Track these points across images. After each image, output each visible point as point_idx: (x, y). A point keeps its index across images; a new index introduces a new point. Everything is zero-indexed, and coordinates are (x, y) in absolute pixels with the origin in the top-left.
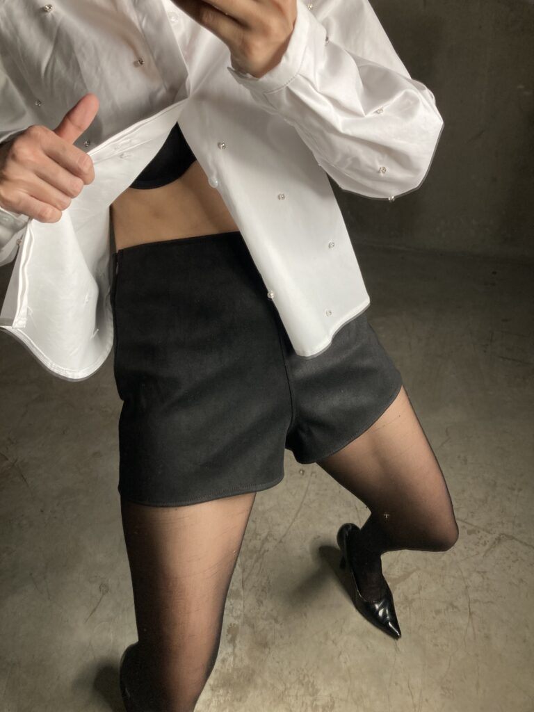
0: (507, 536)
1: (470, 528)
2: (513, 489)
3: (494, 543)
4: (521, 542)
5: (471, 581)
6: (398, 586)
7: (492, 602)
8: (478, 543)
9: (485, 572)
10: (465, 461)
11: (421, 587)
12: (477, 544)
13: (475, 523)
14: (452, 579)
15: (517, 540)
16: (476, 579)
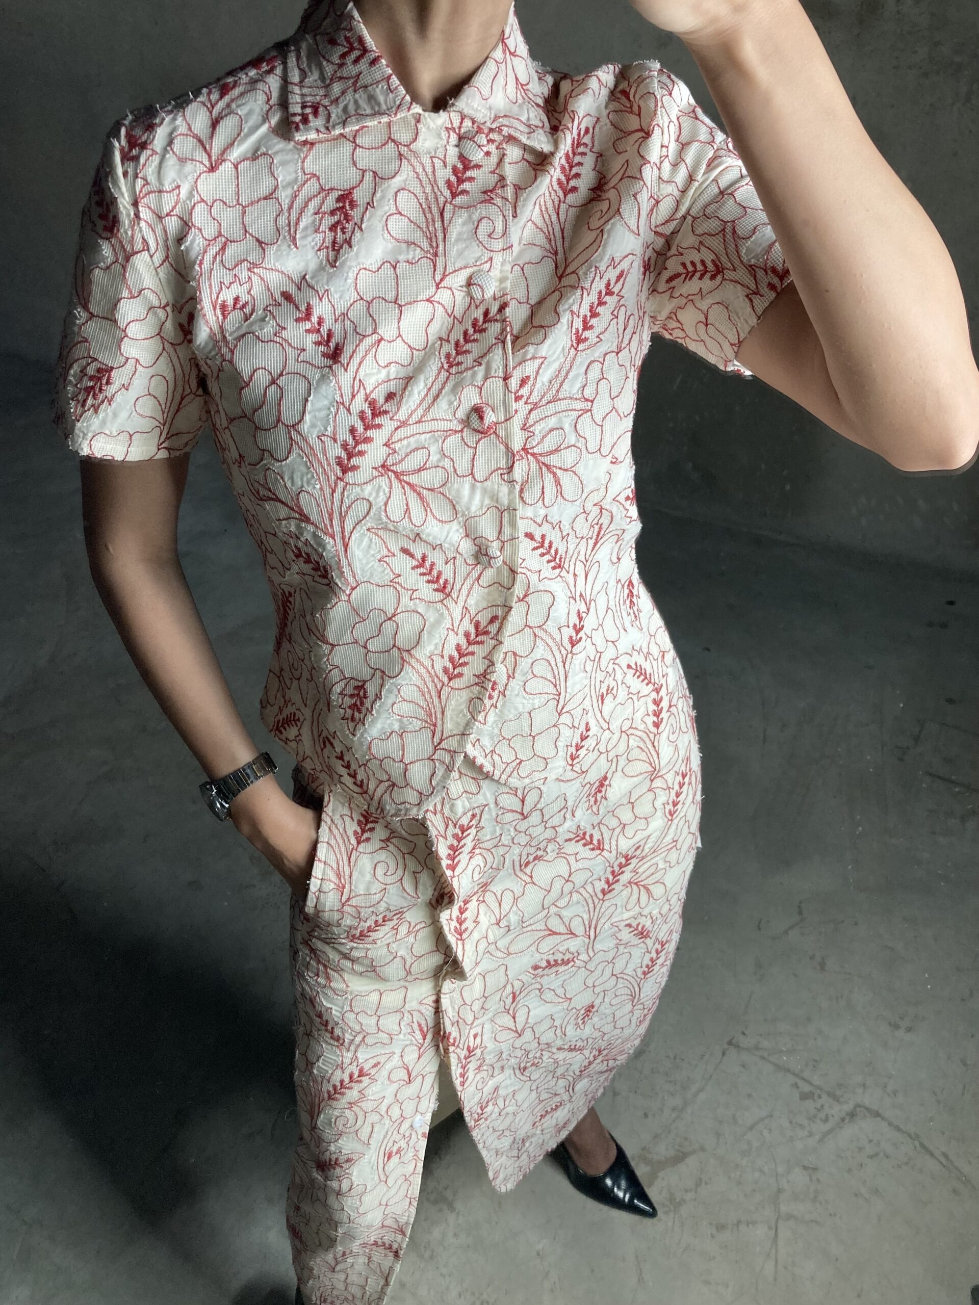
0: (867, 1109)
1: (806, 1088)
2: (897, 1027)
3: (843, 1120)
4: (890, 1124)
5: (789, 1182)
6: (661, 1174)
7: (816, 1222)
8: (815, 1116)
9: (815, 1169)
10: (822, 966)
11: (701, 1179)
12: (812, 1119)
13: (816, 1080)
14: (757, 1174)
15: (883, 1119)
16: (799, 1177)
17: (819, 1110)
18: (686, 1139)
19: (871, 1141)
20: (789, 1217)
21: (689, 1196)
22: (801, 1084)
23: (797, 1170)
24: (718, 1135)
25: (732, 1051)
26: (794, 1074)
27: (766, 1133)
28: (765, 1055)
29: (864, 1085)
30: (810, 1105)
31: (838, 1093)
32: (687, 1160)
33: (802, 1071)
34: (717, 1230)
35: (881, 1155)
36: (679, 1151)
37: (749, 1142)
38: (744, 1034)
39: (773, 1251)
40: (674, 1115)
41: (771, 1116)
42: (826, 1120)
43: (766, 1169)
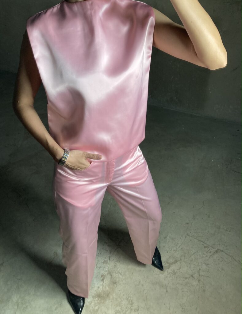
2: (227, 231)
3: (214, 253)
4: (226, 254)
5: (202, 267)
6: (171, 266)
7: (208, 277)
9: (208, 264)
10: (209, 216)
11: (181, 267)
12: (207, 252)
13: (208, 243)
14: (194, 266)
15: (224, 252)
17: (209, 250)
18: (177, 258)
19: (221, 258)
20: (202, 275)
21: (177, 271)
22: (204, 244)
23: (204, 265)
24: (185, 256)
25: (188, 237)
26: (202, 242)
27: (196, 256)
28: (196, 237)
29: (219, 244)
30: (206, 249)
31: (213, 246)
32: (177, 262)
33: (205, 241)
34: (185, 279)
35: (224, 260)
36: (175, 260)
37: (192, 258)
38: (190, 233)
39: (198, 284)
40: (174, 252)
41: (197, 252)
42: (210, 253)
43: (196, 264)
